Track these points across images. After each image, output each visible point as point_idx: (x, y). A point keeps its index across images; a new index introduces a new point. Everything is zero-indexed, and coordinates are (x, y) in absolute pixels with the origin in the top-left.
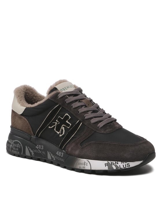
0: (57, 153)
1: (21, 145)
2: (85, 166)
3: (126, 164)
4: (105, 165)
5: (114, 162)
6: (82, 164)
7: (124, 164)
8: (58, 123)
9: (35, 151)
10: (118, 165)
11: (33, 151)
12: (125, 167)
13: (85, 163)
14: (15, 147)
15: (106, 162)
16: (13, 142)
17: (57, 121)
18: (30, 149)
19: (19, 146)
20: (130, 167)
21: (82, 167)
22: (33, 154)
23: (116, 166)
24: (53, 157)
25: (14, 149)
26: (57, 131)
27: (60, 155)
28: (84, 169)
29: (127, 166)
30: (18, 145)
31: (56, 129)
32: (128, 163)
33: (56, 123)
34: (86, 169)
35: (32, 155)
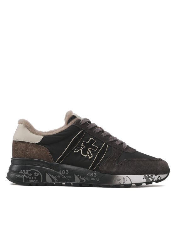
0: (88, 174)
1: (40, 173)
2: (125, 181)
3: (159, 176)
4: (144, 178)
5: (150, 175)
6: (121, 180)
7: (158, 176)
8: (83, 147)
9: (59, 176)
10: (153, 177)
11: (56, 177)
12: (158, 179)
13: (124, 178)
14: (31, 177)
15: (143, 176)
16: (27, 172)
17: (82, 145)
18: (52, 176)
19: (37, 174)
20: (162, 179)
21: (121, 182)
22: (56, 179)
23: (152, 178)
24: (82, 179)
25: (30, 178)
26: (84, 154)
27: (92, 175)
28: (124, 183)
29: (159, 178)
30: (35, 173)
31: (82, 152)
32: (160, 175)
33: (81, 147)
34: (126, 184)
35: (54, 181)
